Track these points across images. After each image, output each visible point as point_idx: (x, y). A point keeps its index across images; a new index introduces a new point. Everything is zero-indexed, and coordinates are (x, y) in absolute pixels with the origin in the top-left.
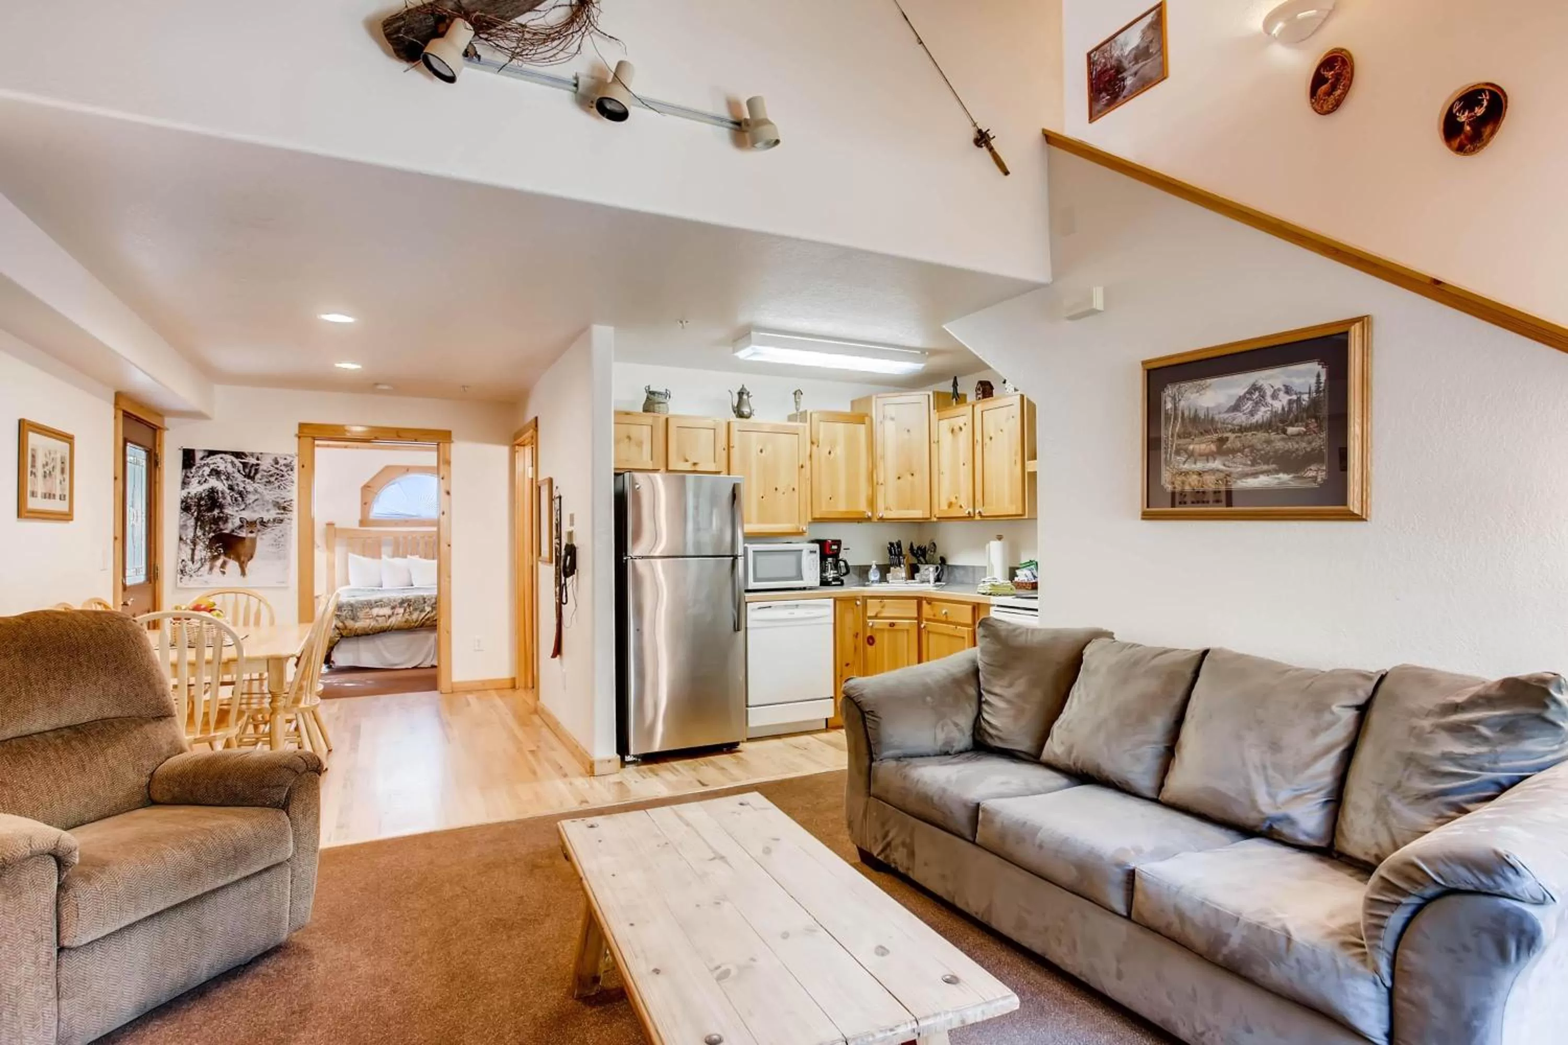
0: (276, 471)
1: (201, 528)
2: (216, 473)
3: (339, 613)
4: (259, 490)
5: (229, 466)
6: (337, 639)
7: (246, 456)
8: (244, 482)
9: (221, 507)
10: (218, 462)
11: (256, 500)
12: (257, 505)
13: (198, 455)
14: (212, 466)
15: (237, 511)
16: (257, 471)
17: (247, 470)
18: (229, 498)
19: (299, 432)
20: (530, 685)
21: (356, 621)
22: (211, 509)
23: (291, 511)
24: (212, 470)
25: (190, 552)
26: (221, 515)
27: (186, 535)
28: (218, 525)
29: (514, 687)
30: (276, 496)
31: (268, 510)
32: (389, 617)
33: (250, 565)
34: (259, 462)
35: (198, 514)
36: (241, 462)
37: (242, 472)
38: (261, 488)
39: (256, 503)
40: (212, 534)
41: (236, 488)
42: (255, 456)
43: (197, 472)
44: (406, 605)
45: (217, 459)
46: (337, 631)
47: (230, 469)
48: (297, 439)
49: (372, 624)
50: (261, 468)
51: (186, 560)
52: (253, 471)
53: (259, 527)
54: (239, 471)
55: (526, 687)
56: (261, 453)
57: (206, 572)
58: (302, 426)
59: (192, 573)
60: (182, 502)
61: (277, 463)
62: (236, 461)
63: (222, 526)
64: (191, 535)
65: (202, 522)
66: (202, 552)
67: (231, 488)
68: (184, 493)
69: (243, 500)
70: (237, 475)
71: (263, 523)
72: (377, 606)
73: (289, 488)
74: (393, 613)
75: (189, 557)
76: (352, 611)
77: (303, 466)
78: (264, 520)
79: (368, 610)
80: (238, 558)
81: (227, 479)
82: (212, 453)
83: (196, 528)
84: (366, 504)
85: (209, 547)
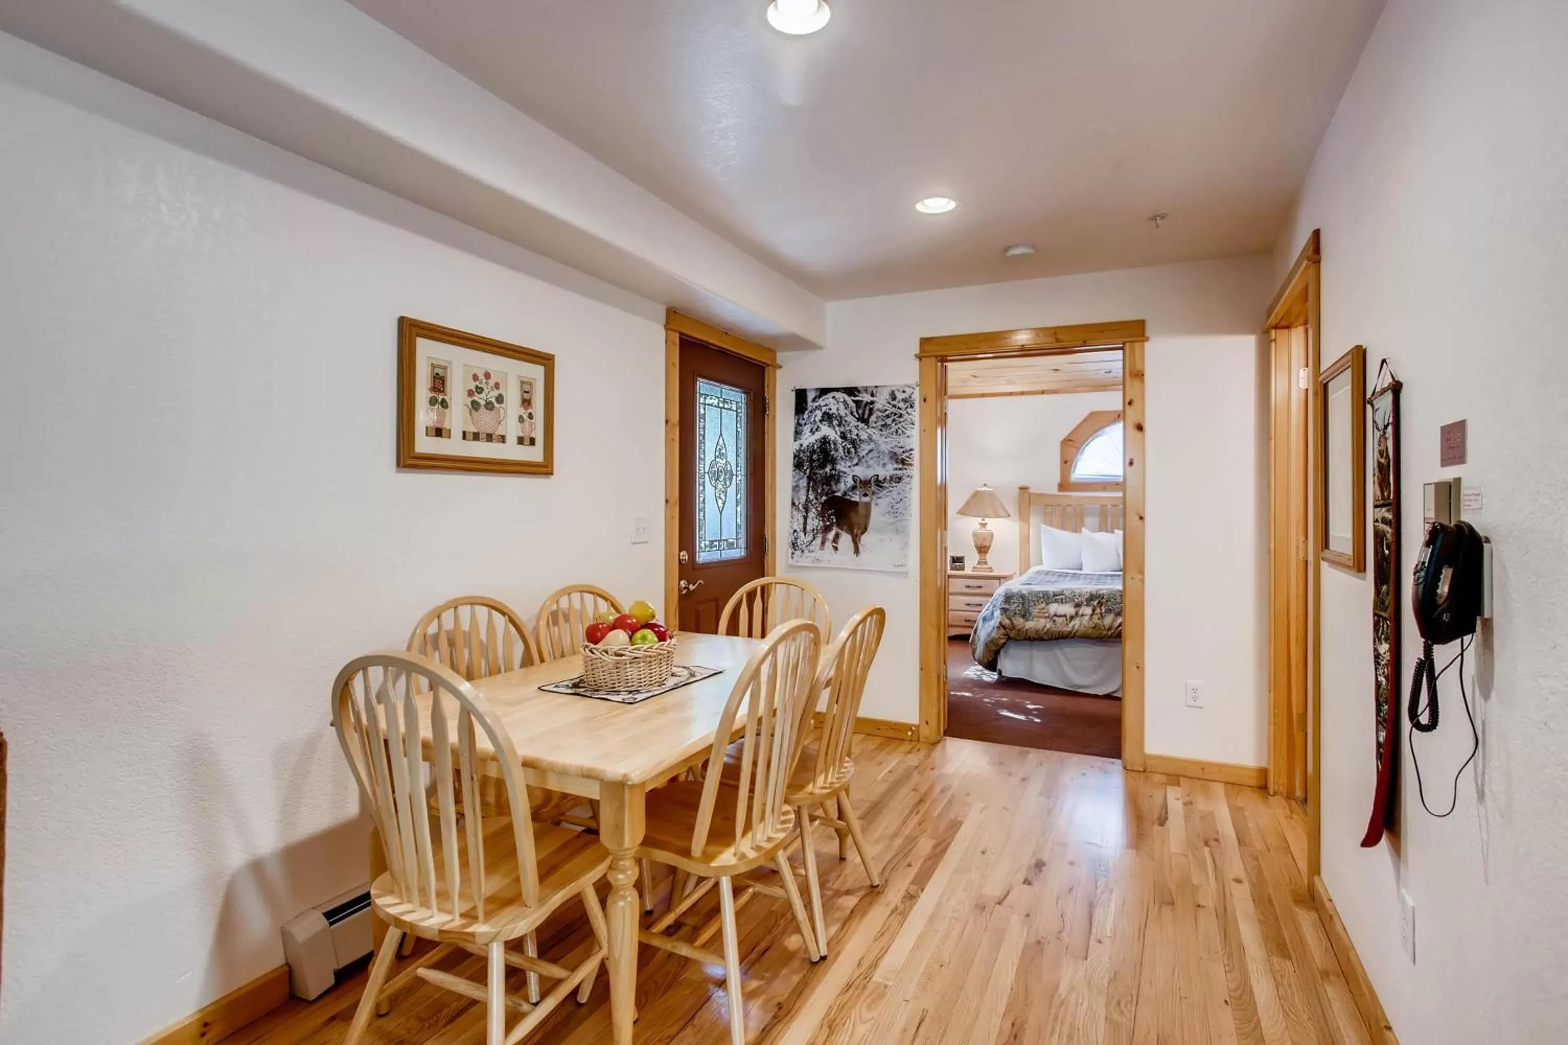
0: (894, 410)
1: (813, 491)
2: (828, 417)
3: (1006, 606)
4: (874, 437)
5: (842, 406)
6: (1003, 641)
7: (859, 392)
8: (857, 427)
9: (833, 461)
10: (832, 404)
11: (871, 451)
12: (872, 459)
13: (811, 396)
14: (824, 409)
15: (850, 467)
16: (871, 412)
17: (860, 411)
18: (841, 450)
19: (921, 351)
20: (1299, 793)
21: (1027, 620)
22: (822, 466)
23: (911, 465)
24: (825, 413)
25: (802, 520)
26: (834, 472)
27: (798, 500)
28: (830, 485)
29: (1263, 788)
30: (893, 445)
31: (884, 465)
32: (1072, 618)
33: (865, 539)
34: (874, 399)
35: (810, 472)
36: (854, 401)
37: (855, 414)
38: (876, 435)
39: (870, 455)
40: (824, 498)
41: (849, 435)
42: (870, 390)
43: (809, 417)
44: (1095, 603)
45: (828, 399)
46: (1002, 631)
47: (843, 412)
48: (918, 361)
49: (1048, 626)
50: (877, 406)
51: (798, 530)
52: (867, 412)
53: (873, 488)
54: (852, 413)
55: (1290, 796)
56: (876, 387)
57: (818, 547)
58: (924, 342)
59: (803, 547)
60: (795, 456)
61: (894, 398)
62: (849, 400)
63: (834, 488)
64: (803, 499)
65: (815, 481)
66: (814, 522)
67: (843, 437)
68: (796, 446)
69: (856, 452)
70: (850, 418)
71: (879, 483)
72: (1056, 601)
73: (908, 433)
74: (1077, 613)
75: (801, 526)
76: (1024, 604)
77: (925, 400)
78: (881, 478)
79: (1043, 605)
80: (850, 531)
81: (839, 425)
82: (824, 392)
83: (808, 490)
84: (1067, 463)
85: (821, 514)
